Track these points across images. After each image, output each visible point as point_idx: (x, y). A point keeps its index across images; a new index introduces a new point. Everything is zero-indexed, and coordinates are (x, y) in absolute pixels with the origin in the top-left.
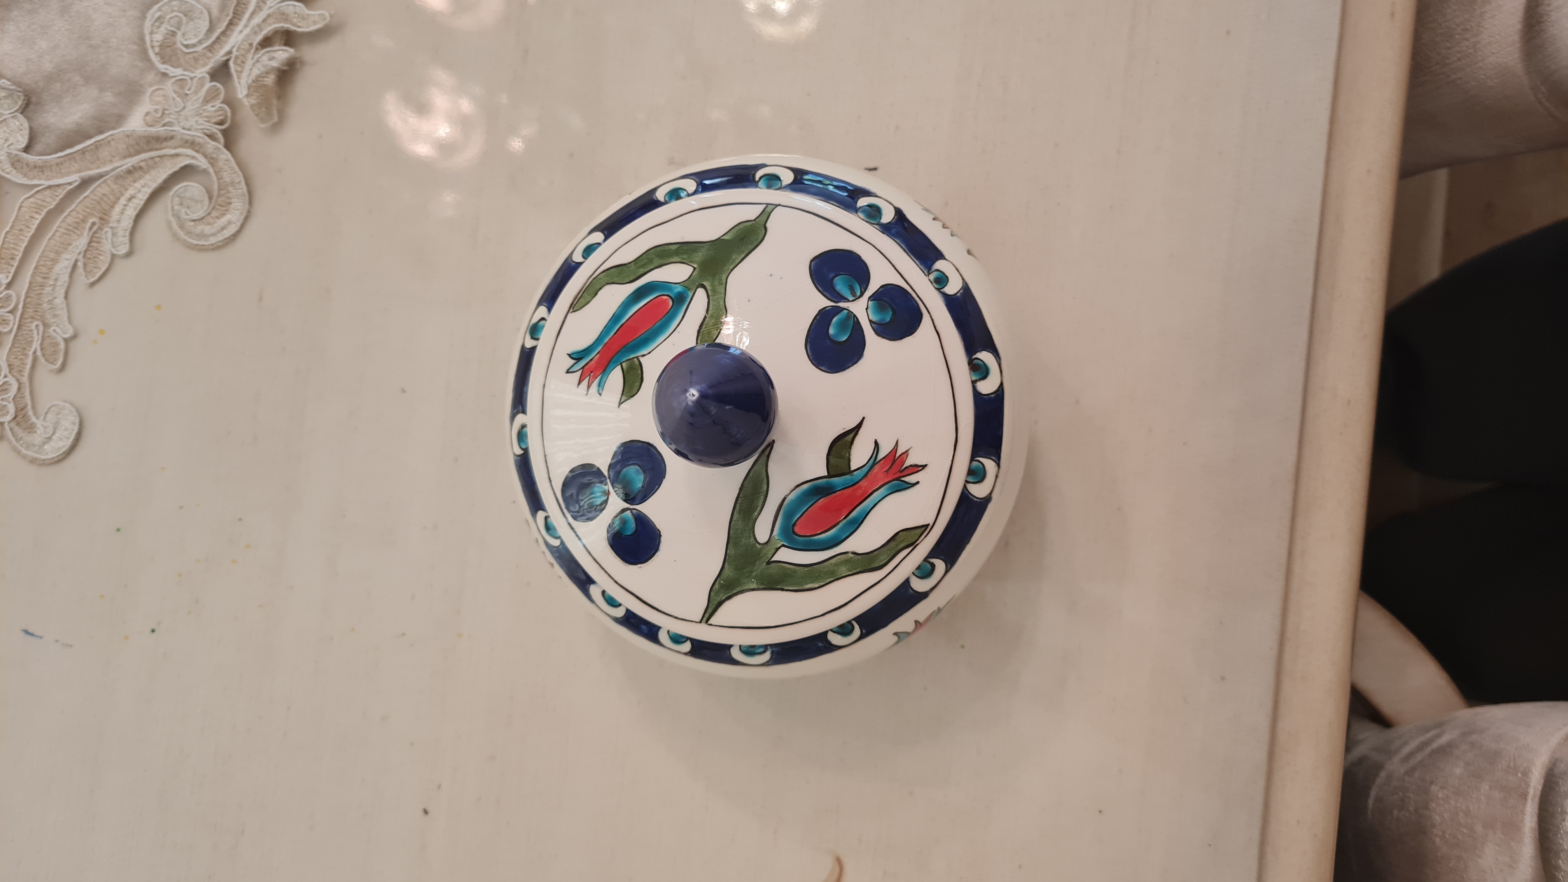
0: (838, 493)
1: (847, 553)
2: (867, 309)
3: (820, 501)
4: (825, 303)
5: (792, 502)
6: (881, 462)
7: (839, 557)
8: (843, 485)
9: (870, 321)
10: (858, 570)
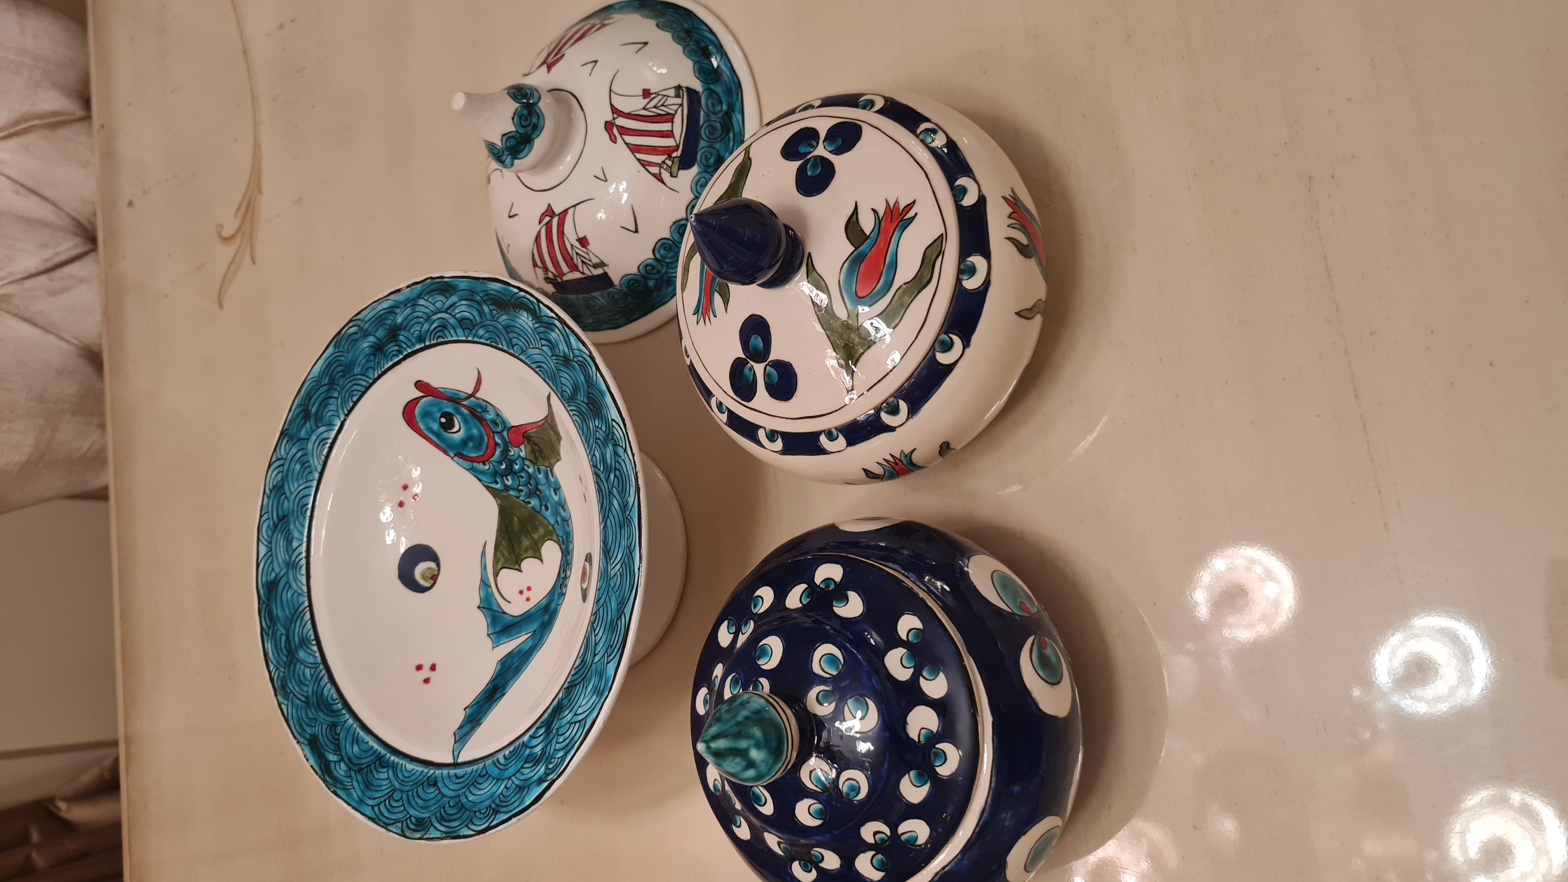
0: (869, 254)
1: (901, 286)
2: (825, 148)
3: (861, 267)
4: (798, 164)
5: (845, 280)
6: (884, 218)
7: (897, 293)
8: (868, 248)
9: (830, 152)
10: (916, 293)
